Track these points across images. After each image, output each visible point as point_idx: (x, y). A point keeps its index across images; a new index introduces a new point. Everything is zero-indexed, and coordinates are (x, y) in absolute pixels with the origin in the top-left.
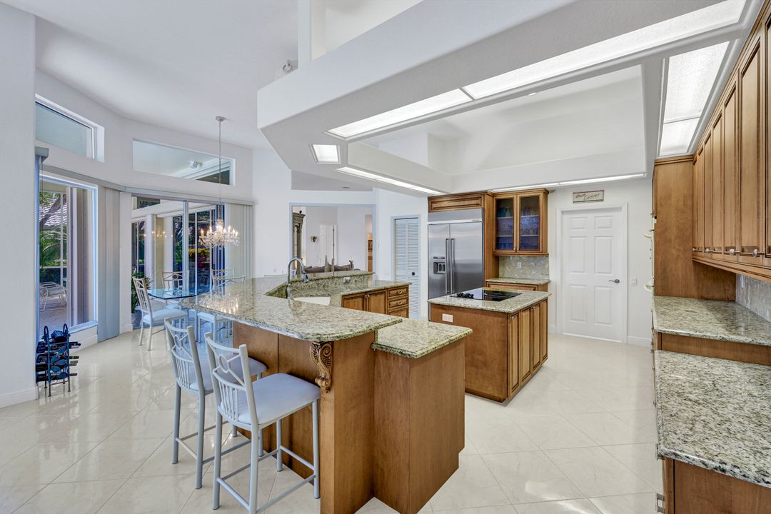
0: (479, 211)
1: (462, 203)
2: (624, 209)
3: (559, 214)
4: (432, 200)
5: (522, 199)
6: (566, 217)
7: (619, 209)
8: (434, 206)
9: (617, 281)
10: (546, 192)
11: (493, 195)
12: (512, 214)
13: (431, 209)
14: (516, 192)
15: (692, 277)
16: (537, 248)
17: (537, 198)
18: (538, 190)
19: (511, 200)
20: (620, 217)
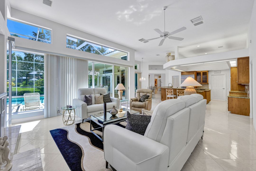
0: (194, 75)
1: (189, 73)
2: (225, 74)
3: (211, 75)
4: (182, 73)
5: (203, 73)
6: (212, 76)
7: (224, 75)
8: (183, 74)
9: (224, 89)
10: (208, 71)
11: (196, 72)
12: (200, 75)
13: (182, 74)
14: (202, 71)
15: (237, 86)
16: (206, 82)
17: (206, 72)
18: (207, 71)
19: (200, 73)
20: (225, 76)
